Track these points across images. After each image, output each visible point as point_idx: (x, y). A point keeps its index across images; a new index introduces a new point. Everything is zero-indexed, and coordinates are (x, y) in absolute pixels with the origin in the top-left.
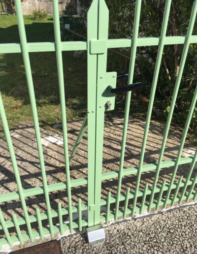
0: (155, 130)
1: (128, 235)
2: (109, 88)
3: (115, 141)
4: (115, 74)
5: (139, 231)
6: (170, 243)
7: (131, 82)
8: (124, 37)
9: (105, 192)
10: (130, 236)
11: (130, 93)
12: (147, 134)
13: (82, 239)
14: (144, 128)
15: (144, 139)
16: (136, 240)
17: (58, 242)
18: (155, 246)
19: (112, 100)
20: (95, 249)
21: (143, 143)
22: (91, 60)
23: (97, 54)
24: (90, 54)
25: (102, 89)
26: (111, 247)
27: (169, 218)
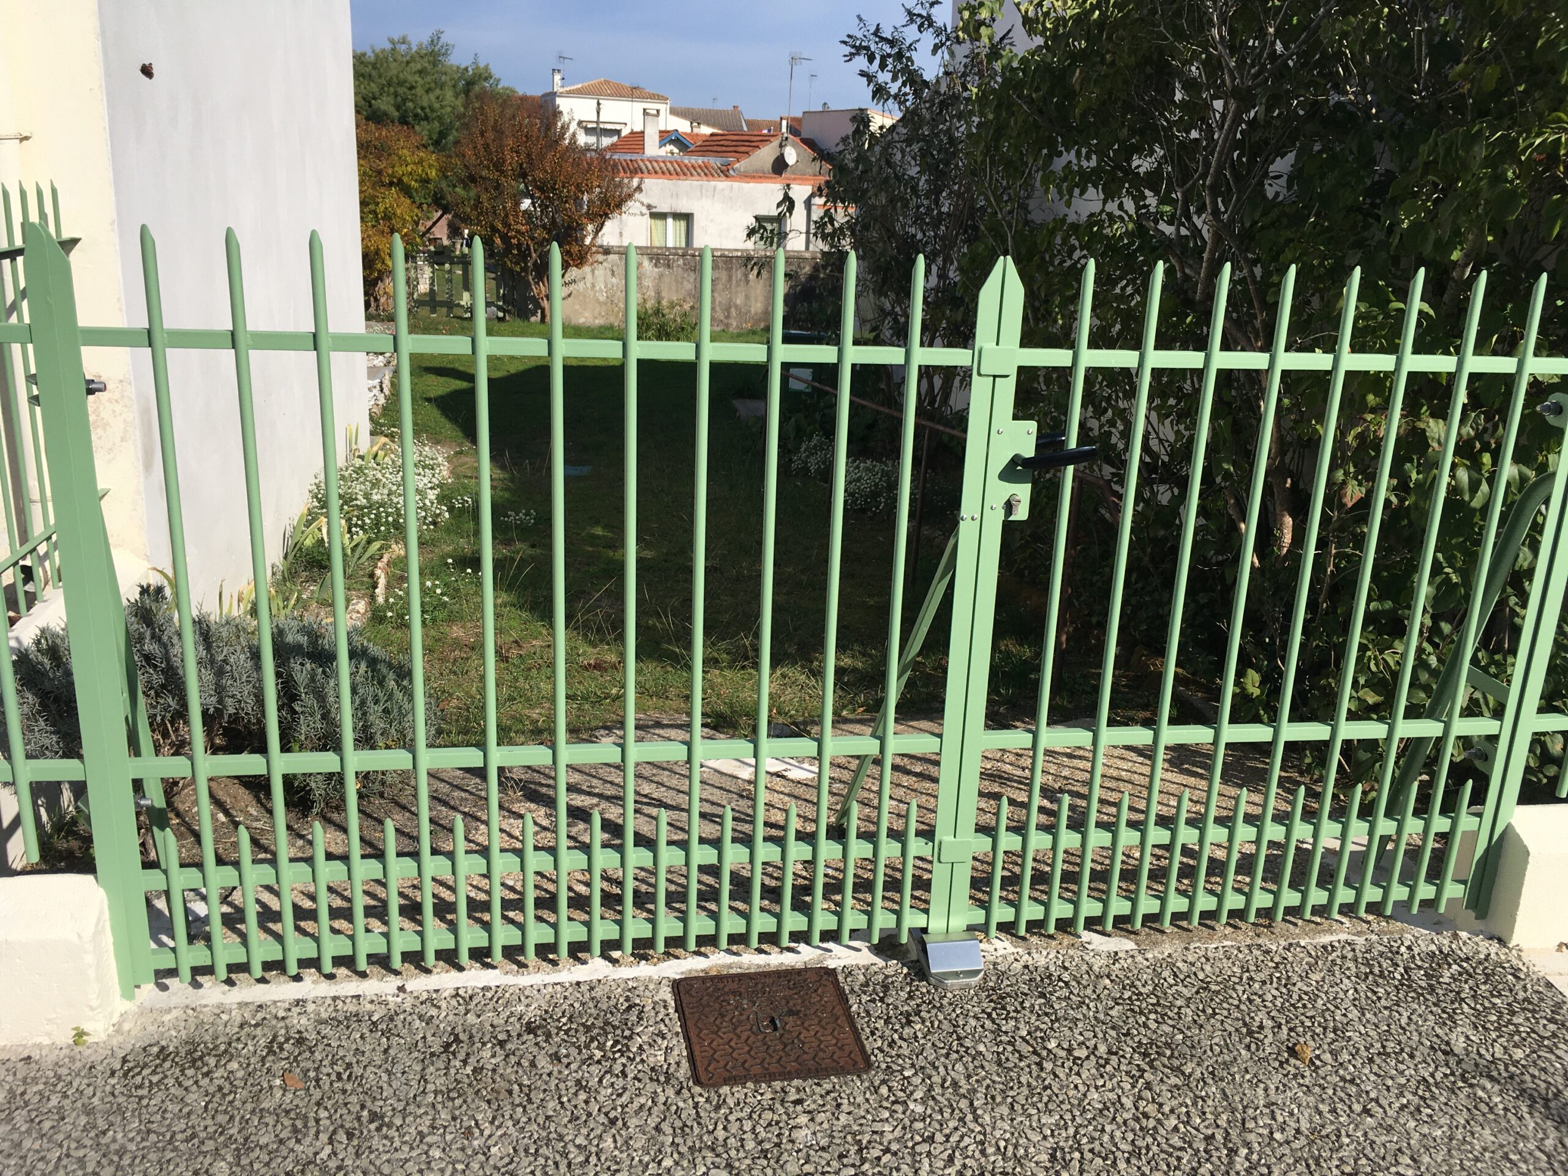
0: (1194, 764)
1: (1060, 980)
2: (1016, 460)
3: (1021, 783)
4: (1032, 426)
5: (1099, 977)
6: (1204, 1011)
7: (1073, 444)
8: (1061, 347)
9: (980, 895)
10: (1067, 983)
11: (1070, 469)
12: (1159, 773)
13: (905, 970)
14: (1149, 757)
15: (1150, 788)
16: (1089, 991)
17: (832, 972)
18: (1150, 1012)
19: (1023, 492)
20: (949, 995)
21: (1149, 800)
22: (979, 388)
23: (995, 377)
24: (979, 374)
25: (1000, 460)
26: (1003, 998)
27: (1208, 960)
